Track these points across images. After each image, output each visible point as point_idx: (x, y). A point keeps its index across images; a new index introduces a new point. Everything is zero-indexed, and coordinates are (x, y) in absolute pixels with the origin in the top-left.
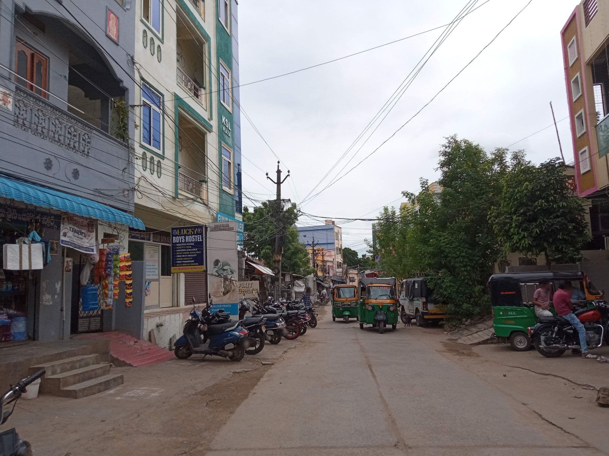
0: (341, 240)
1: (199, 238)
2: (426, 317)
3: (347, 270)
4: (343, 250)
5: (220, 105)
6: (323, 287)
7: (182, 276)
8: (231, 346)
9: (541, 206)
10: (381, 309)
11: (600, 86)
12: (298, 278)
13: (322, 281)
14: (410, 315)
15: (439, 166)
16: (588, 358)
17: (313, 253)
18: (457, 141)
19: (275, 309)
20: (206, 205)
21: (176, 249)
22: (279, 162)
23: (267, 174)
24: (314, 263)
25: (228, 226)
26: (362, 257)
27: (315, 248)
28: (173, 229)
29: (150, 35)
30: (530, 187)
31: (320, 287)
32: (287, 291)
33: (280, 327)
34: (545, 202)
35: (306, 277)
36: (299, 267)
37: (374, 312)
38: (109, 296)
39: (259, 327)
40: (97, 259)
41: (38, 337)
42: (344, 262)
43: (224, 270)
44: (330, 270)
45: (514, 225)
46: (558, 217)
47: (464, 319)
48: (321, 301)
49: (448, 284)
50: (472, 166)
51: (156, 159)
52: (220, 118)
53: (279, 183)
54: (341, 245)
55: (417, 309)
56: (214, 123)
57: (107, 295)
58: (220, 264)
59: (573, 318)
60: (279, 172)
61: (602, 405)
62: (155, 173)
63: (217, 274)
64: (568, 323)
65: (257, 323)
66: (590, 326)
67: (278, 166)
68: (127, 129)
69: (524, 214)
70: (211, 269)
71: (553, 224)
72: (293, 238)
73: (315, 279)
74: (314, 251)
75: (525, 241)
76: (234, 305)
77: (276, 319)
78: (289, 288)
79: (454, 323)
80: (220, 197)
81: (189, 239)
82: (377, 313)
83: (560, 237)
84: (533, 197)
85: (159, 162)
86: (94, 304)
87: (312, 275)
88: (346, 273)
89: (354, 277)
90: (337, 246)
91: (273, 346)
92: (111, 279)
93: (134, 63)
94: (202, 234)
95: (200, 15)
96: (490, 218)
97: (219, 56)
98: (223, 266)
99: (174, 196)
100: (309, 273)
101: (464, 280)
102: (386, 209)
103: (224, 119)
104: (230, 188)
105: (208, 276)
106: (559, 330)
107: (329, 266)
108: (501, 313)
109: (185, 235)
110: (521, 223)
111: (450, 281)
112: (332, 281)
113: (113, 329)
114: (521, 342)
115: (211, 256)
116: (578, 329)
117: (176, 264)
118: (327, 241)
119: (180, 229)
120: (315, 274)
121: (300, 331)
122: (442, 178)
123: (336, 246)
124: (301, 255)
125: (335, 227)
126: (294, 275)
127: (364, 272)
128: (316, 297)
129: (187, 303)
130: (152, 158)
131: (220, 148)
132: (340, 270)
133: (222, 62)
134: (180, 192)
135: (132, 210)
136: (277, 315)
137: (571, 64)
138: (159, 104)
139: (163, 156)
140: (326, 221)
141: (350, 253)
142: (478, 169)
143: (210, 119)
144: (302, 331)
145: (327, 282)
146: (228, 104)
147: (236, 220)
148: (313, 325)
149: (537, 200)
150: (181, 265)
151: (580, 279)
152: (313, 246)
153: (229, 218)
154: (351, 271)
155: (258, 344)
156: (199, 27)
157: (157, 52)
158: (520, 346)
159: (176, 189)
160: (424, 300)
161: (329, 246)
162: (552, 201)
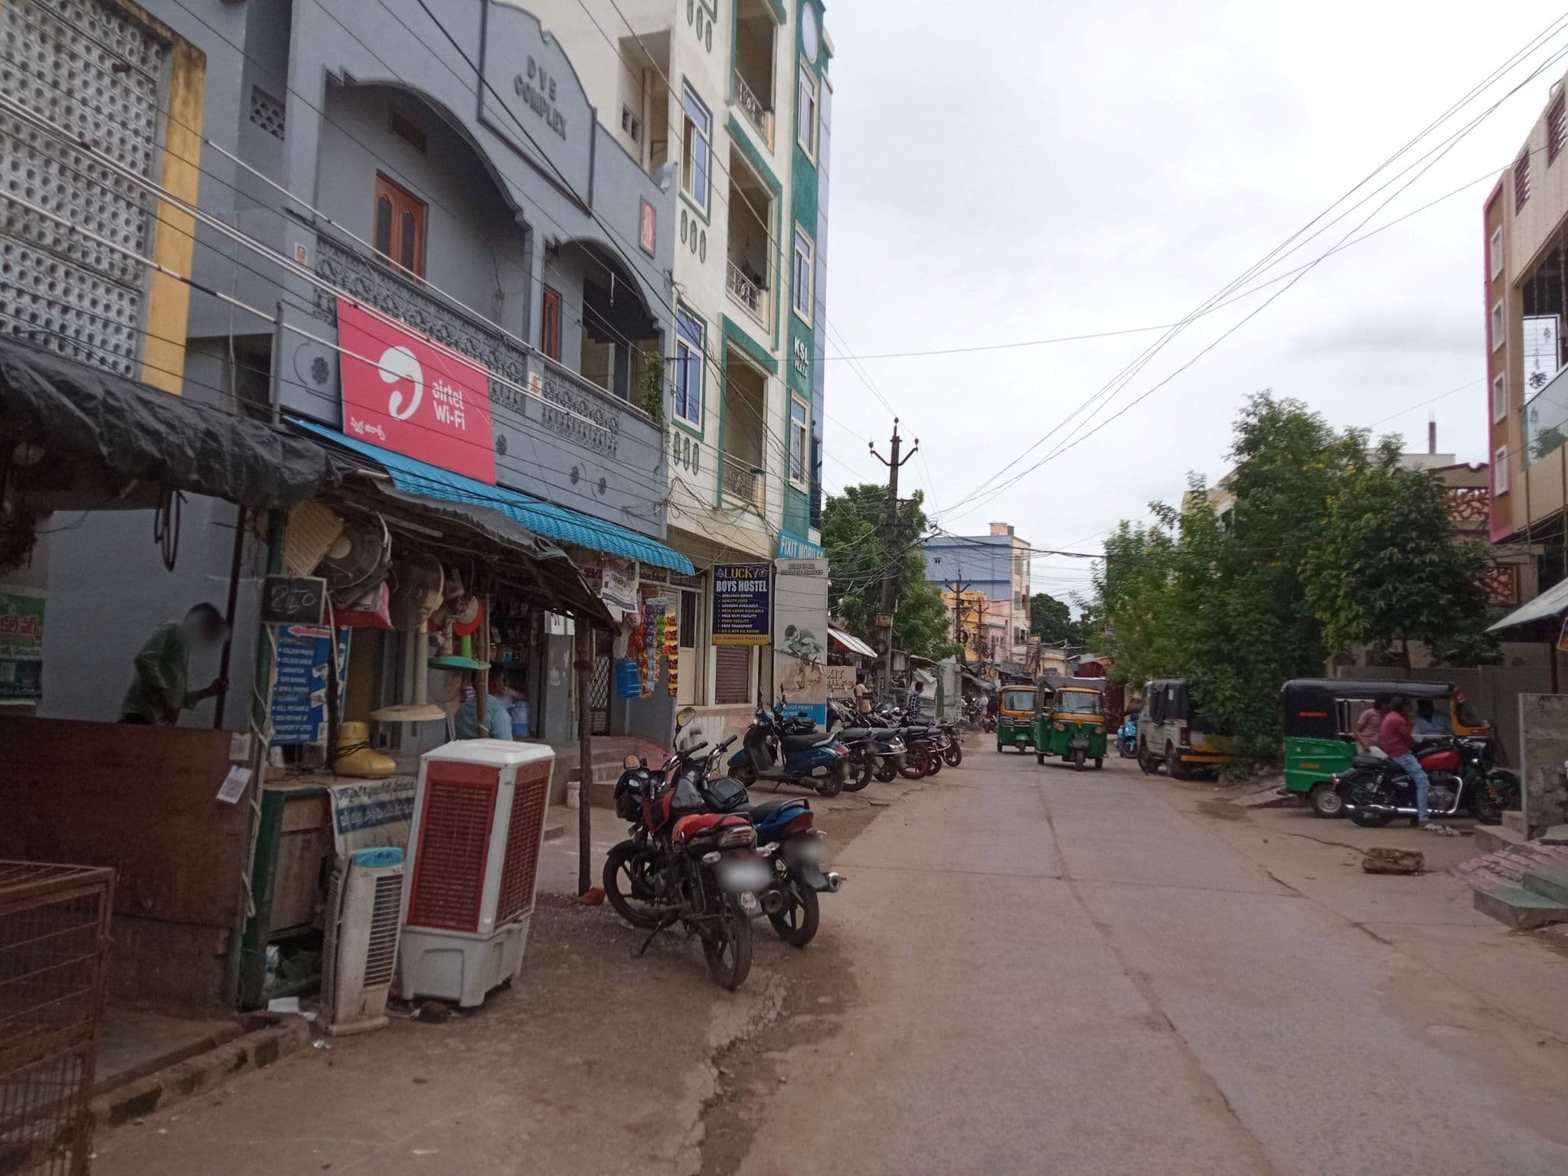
0: (1029, 574)
1: (760, 585)
2: (1184, 758)
3: (1038, 652)
4: (1033, 600)
5: (793, 315)
6: (979, 690)
7: (713, 651)
8: (822, 770)
9: (1390, 558)
10: (1080, 731)
11: (1553, 320)
12: (923, 664)
13: (976, 675)
14: (1154, 755)
15: (1233, 451)
16: (1427, 830)
17: (958, 608)
18: (1271, 403)
19: (885, 721)
20: (761, 517)
21: (721, 603)
23: (871, 445)
24: (958, 631)
25: (812, 566)
26: (1080, 619)
27: (963, 596)
28: (717, 568)
29: (691, 216)
30: (1374, 523)
31: (968, 686)
32: (897, 693)
33: (897, 752)
34: (1399, 552)
35: (938, 663)
36: (924, 637)
37: (1068, 735)
38: (649, 677)
39: (865, 745)
40: (639, 620)
41: (544, 733)
42: (1034, 631)
43: (803, 645)
44: (997, 648)
45: (1342, 592)
46: (1421, 580)
48: (972, 720)
49: (1227, 693)
50: (1294, 459)
51: (693, 441)
52: (791, 343)
53: (895, 465)
54: (1028, 588)
55: (1169, 744)
56: (780, 356)
57: (645, 677)
58: (795, 634)
59: (1412, 763)
60: (896, 441)
61: (1369, 871)
62: (691, 467)
63: (790, 651)
64: (1401, 771)
65: (860, 739)
66: (1439, 778)
67: (896, 428)
68: (661, 400)
69: (1361, 570)
70: (781, 641)
71: (1411, 594)
72: (914, 573)
73: (958, 668)
74: (960, 602)
75: (1358, 624)
76: (817, 707)
77: (888, 738)
78: (902, 685)
79: (1238, 772)
80: (786, 497)
81: (744, 586)
82: (1073, 736)
83: (1423, 619)
84: (1377, 540)
85: (696, 445)
86: (633, 689)
87: (953, 659)
88: (1037, 658)
89: (1055, 670)
90: (1018, 590)
91: (883, 785)
92: (652, 651)
93: (672, 283)
94: (767, 579)
95: (766, 143)
96: (1303, 572)
97: (795, 216)
98: (802, 638)
99: (715, 505)
100: (946, 654)
101: (1262, 688)
102: (1124, 526)
103: (797, 343)
104: (802, 482)
105: (776, 653)
106: (1385, 779)
107: (993, 637)
108: (1298, 750)
109: (738, 580)
110: (1355, 590)
111: (1234, 688)
112: (1001, 675)
113: (627, 732)
114: (1329, 802)
115: (781, 620)
116: (1417, 781)
117: (721, 629)
118: (993, 575)
119: (729, 568)
120: (959, 656)
121: (930, 766)
122: (1236, 477)
123: (1016, 588)
124: (929, 613)
125: (1015, 541)
126: (913, 656)
127: (1079, 658)
128: (960, 710)
129: (720, 700)
130: (687, 440)
131: (789, 402)
132: (1022, 649)
133: (799, 228)
134: (724, 496)
135: (664, 536)
136: (890, 730)
137: (1493, 277)
138: (700, 339)
139: (702, 434)
140: (992, 524)
141: (1050, 609)
142: (1305, 468)
143: (776, 348)
144: (933, 768)
145: (988, 678)
146: (806, 311)
147: (810, 545)
148: (954, 760)
149: (1384, 548)
150: (730, 631)
151: (1445, 697)
152: (958, 592)
153: (799, 541)
154: (1049, 654)
155: (861, 775)
156: (765, 171)
157: (699, 244)
158: (1327, 809)
159: (719, 493)
160: (1184, 724)
161: (998, 588)
162: (1412, 550)
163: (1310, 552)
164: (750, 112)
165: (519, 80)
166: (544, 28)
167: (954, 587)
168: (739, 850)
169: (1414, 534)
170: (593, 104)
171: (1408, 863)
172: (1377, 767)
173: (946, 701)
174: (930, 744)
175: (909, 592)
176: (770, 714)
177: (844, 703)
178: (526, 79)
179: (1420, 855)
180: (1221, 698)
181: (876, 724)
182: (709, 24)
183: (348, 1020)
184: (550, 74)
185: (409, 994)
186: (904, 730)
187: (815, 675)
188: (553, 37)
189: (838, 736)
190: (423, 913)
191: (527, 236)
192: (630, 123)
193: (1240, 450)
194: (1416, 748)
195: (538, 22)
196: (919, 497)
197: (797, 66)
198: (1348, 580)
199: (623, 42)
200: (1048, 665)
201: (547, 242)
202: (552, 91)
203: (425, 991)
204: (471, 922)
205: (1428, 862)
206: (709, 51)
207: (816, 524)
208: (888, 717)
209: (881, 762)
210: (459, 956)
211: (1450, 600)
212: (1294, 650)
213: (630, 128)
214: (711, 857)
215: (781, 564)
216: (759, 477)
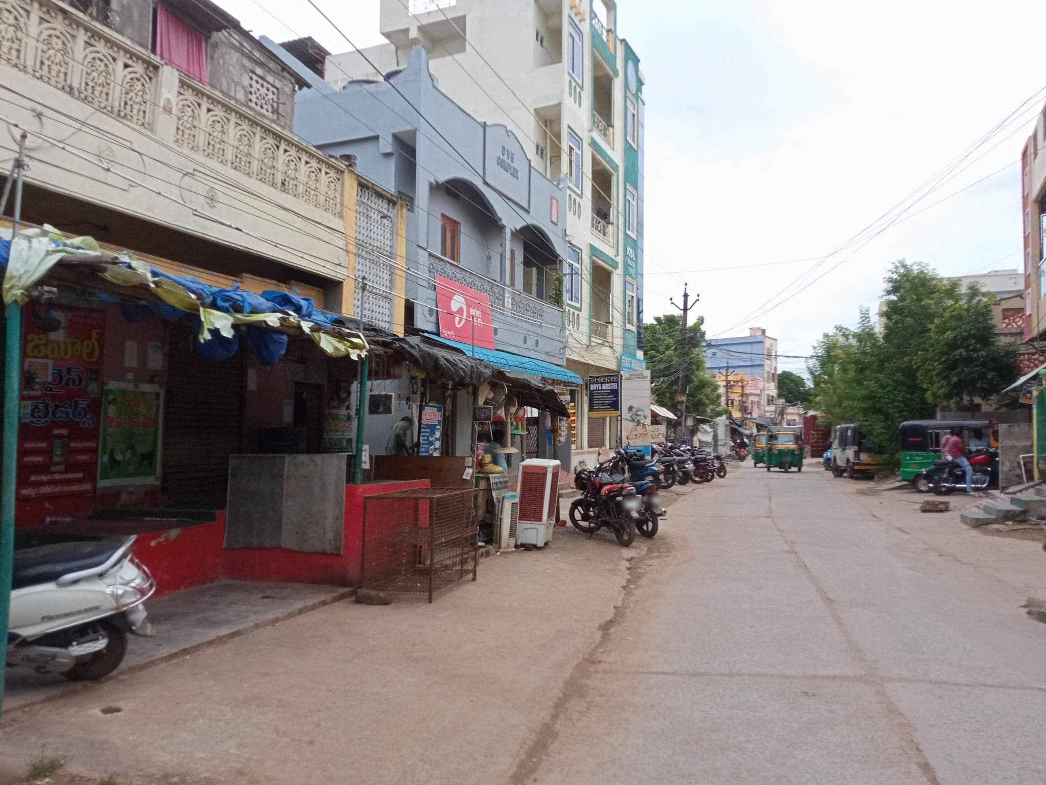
0: (776, 361)
1: (614, 386)
2: (856, 467)
3: (783, 409)
4: (779, 375)
5: (626, 235)
7: (586, 420)
9: (960, 355)
10: (787, 453)
12: (704, 422)
13: (740, 426)
14: (841, 467)
15: (885, 293)
17: (727, 386)
18: (906, 265)
19: (682, 453)
20: (611, 347)
21: (593, 396)
22: (686, 284)
23: (671, 299)
24: (727, 400)
25: (642, 374)
26: (812, 387)
27: (730, 378)
28: (590, 377)
29: (574, 196)
30: (951, 336)
31: (734, 432)
33: (689, 469)
34: (965, 351)
35: (714, 420)
36: (705, 405)
37: (780, 456)
38: (562, 435)
39: (672, 465)
42: (780, 396)
43: (638, 415)
44: (755, 408)
45: (935, 374)
46: (977, 366)
47: (896, 469)
49: (879, 431)
50: (917, 298)
51: (576, 313)
52: (625, 250)
53: (685, 309)
54: (776, 369)
55: (848, 461)
56: (620, 259)
57: (560, 435)
58: (633, 410)
60: (686, 296)
61: (923, 511)
62: (576, 326)
63: (631, 419)
64: (958, 466)
67: (685, 289)
68: (562, 296)
69: (945, 361)
70: (625, 414)
71: (972, 373)
72: (698, 367)
73: (727, 422)
74: (728, 382)
76: (646, 447)
77: (684, 462)
79: (885, 473)
80: (624, 335)
81: (605, 386)
82: (783, 457)
83: (978, 386)
84: (953, 345)
85: (578, 315)
87: (724, 417)
88: (782, 413)
89: (794, 420)
90: (769, 369)
91: (681, 486)
93: (566, 234)
94: (617, 382)
95: (610, 145)
96: (916, 363)
97: (626, 180)
98: (637, 411)
99: (588, 344)
100: (719, 414)
103: (629, 249)
104: (632, 325)
105: (623, 421)
106: (950, 471)
107: (752, 401)
108: (908, 458)
109: (602, 383)
110: (942, 372)
111: (883, 428)
112: (757, 425)
114: (922, 484)
115: (626, 402)
116: (967, 471)
117: (592, 409)
118: (752, 362)
119: (597, 377)
120: (728, 415)
121: (708, 477)
123: (767, 368)
124: (708, 390)
125: (766, 339)
126: (698, 417)
127: (807, 413)
128: (729, 448)
129: (590, 446)
130: (574, 313)
131: (625, 282)
132: (772, 408)
133: (628, 186)
134: (593, 339)
135: (565, 364)
136: (685, 458)
137: (1026, 194)
138: (579, 259)
139: (581, 308)
140: (751, 329)
141: (792, 381)
142: (923, 303)
143: (616, 256)
144: (709, 478)
145: (748, 428)
146: (633, 232)
147: (637, 359)
148: (722, 474)
149: (958, 348)
150: (598, 410)
151: (987, 427)
152: (727, 376)
153: (632, 358)
154: (790, 410)
155: (670, 482)
156: (610, 161)
157: (577, 211)
158: (923, 488)
159: (590, 337)
160: (856, 448)
161: (755, 370)
162: (972, 350)
163: (920, 352)
164: (601, 131)
165: (499, 158)
166: (508, 129)
167: (724, 372)
168: (630, 496)
169: (973, 341)
170: (529, 158)
171: (941, 506)
172: (947, 464)
173: (720, 443)
174: (707, 465)
175: (695, 379)
176: (622, 451)
177: (659, 445)
178: (502, 157)
179: (948, 503)
180: (875, 434)
181: (678, 455)
182: (580, 93)
183: (505, 548)
184: (511, 150)
185: (519, 543)
186: (693, 458)
187: (643, 431)
188: (512, 132)
189: (658, 461)
190: (524, 516)
191: (503, 231)
192: (540, 151)
193: (889, 293)
194: (969, 455)
195: (506, 127)
196: (701, 320)
197: (626, 97)
198: (938, 366)
199: (535, 110)
200: (790, 417)
201: (512, 231)
202: (512, 158)
203: (524, 541)
204: (539, 519)
205: (951, 506)
206: (580, 107)
207: (640, 348)
208: (684, 451)
209: (681, 474)
210: (535, 530)
211: (994, 375)
212: (917, 404)
213: (540, 154)
214: (619, 498)
215: (625, 374)
216: (610, 326)
